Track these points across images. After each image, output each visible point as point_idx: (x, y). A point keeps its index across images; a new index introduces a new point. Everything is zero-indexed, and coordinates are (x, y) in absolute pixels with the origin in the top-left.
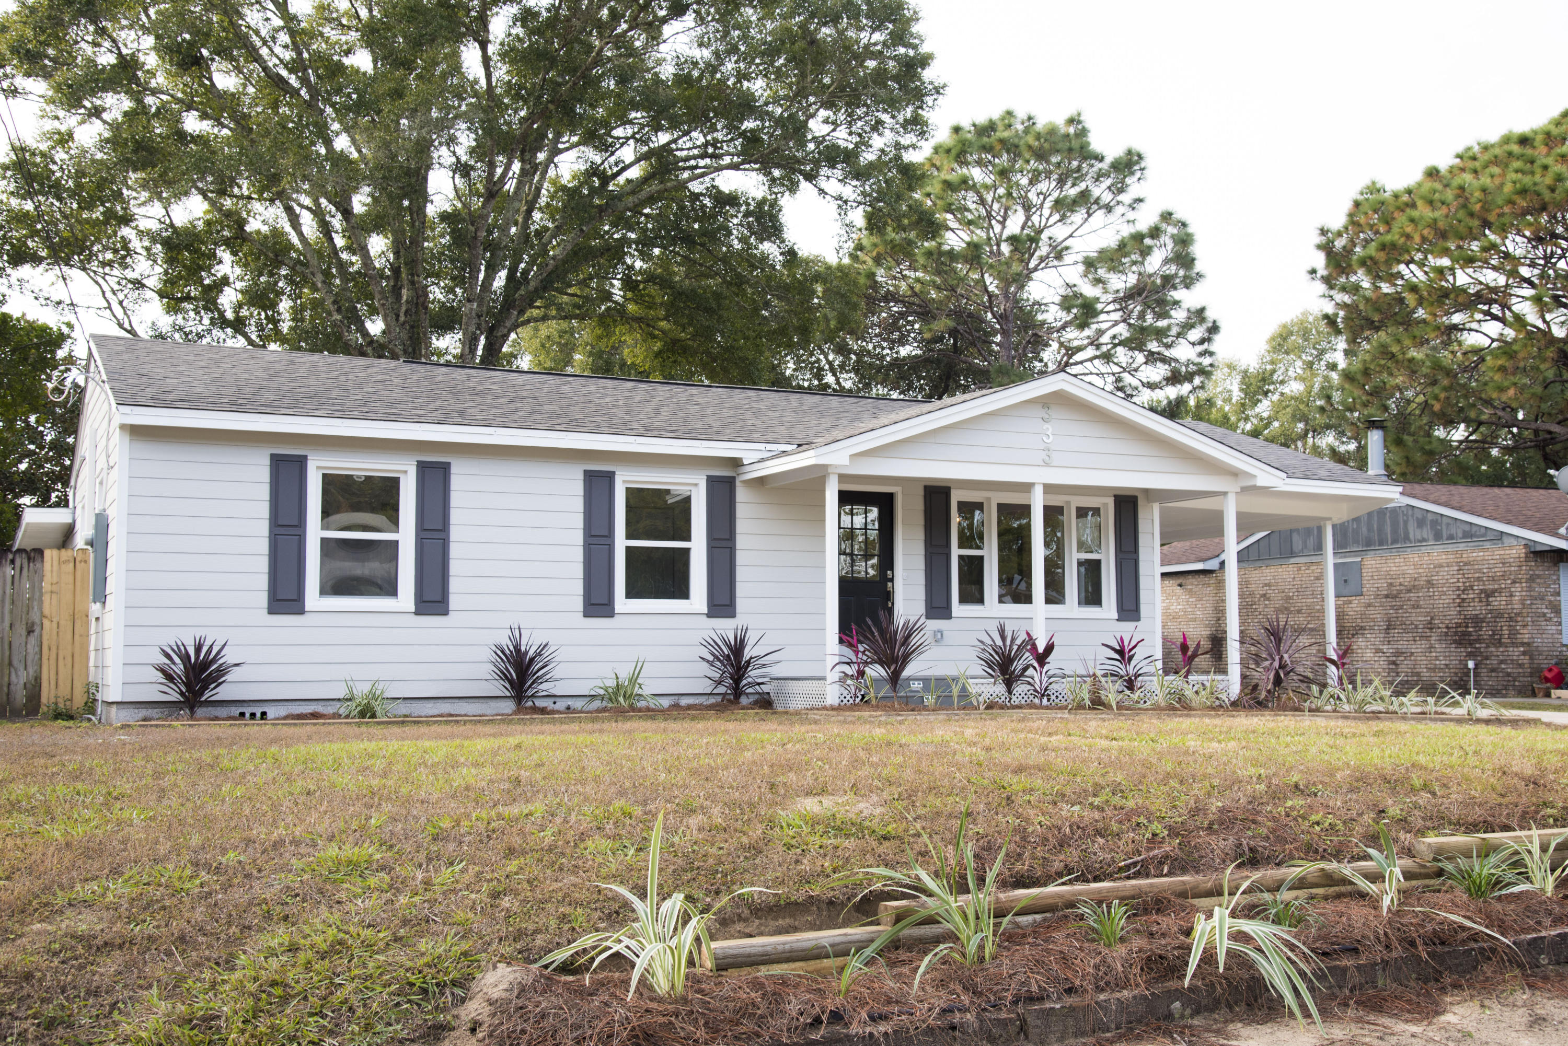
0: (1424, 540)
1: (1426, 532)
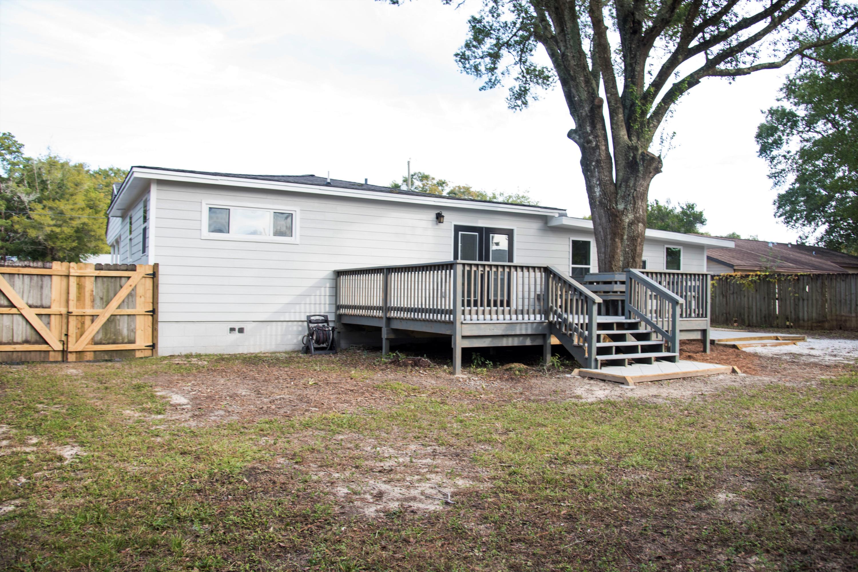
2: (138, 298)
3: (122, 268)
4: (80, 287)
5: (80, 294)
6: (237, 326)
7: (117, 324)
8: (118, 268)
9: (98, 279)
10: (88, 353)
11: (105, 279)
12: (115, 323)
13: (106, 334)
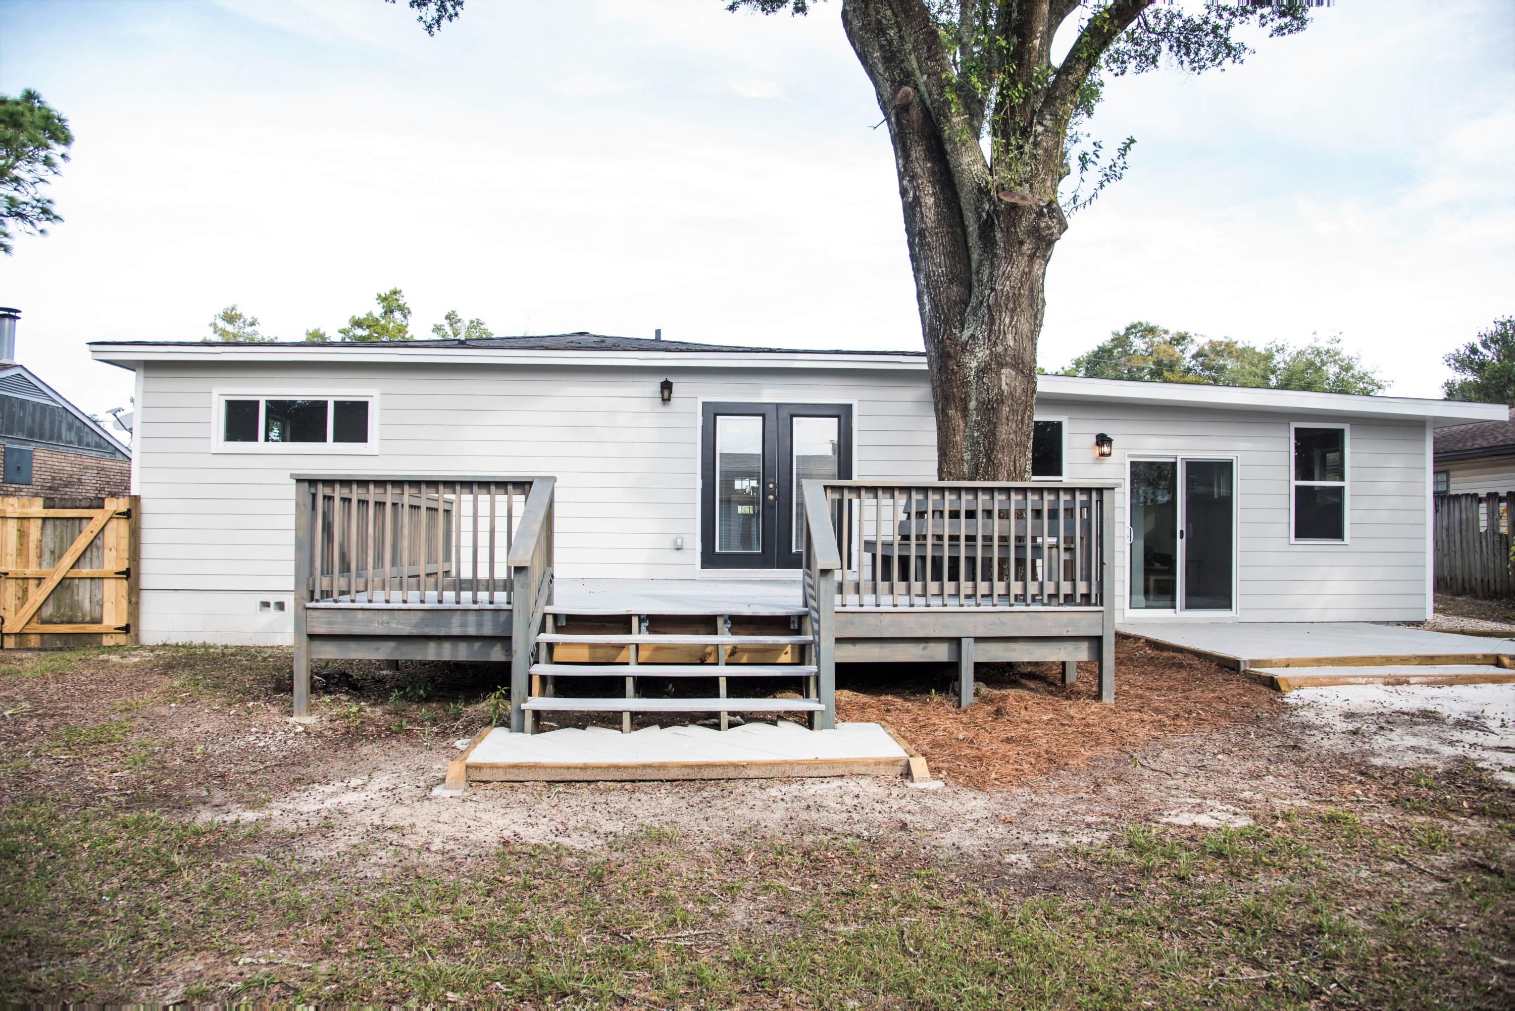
0: (71, 442)
1: (73, 436)
2: (107, 551)
3: (83, 503)
4: (23, 535)
5: (22, 545)
6: (272, 599)
7: (75, 593)
8: (78, 504)
9: (47, 522)
10: (33, 637)
11: (58, 522)
12: (72, 591)
13: (59, 608)
